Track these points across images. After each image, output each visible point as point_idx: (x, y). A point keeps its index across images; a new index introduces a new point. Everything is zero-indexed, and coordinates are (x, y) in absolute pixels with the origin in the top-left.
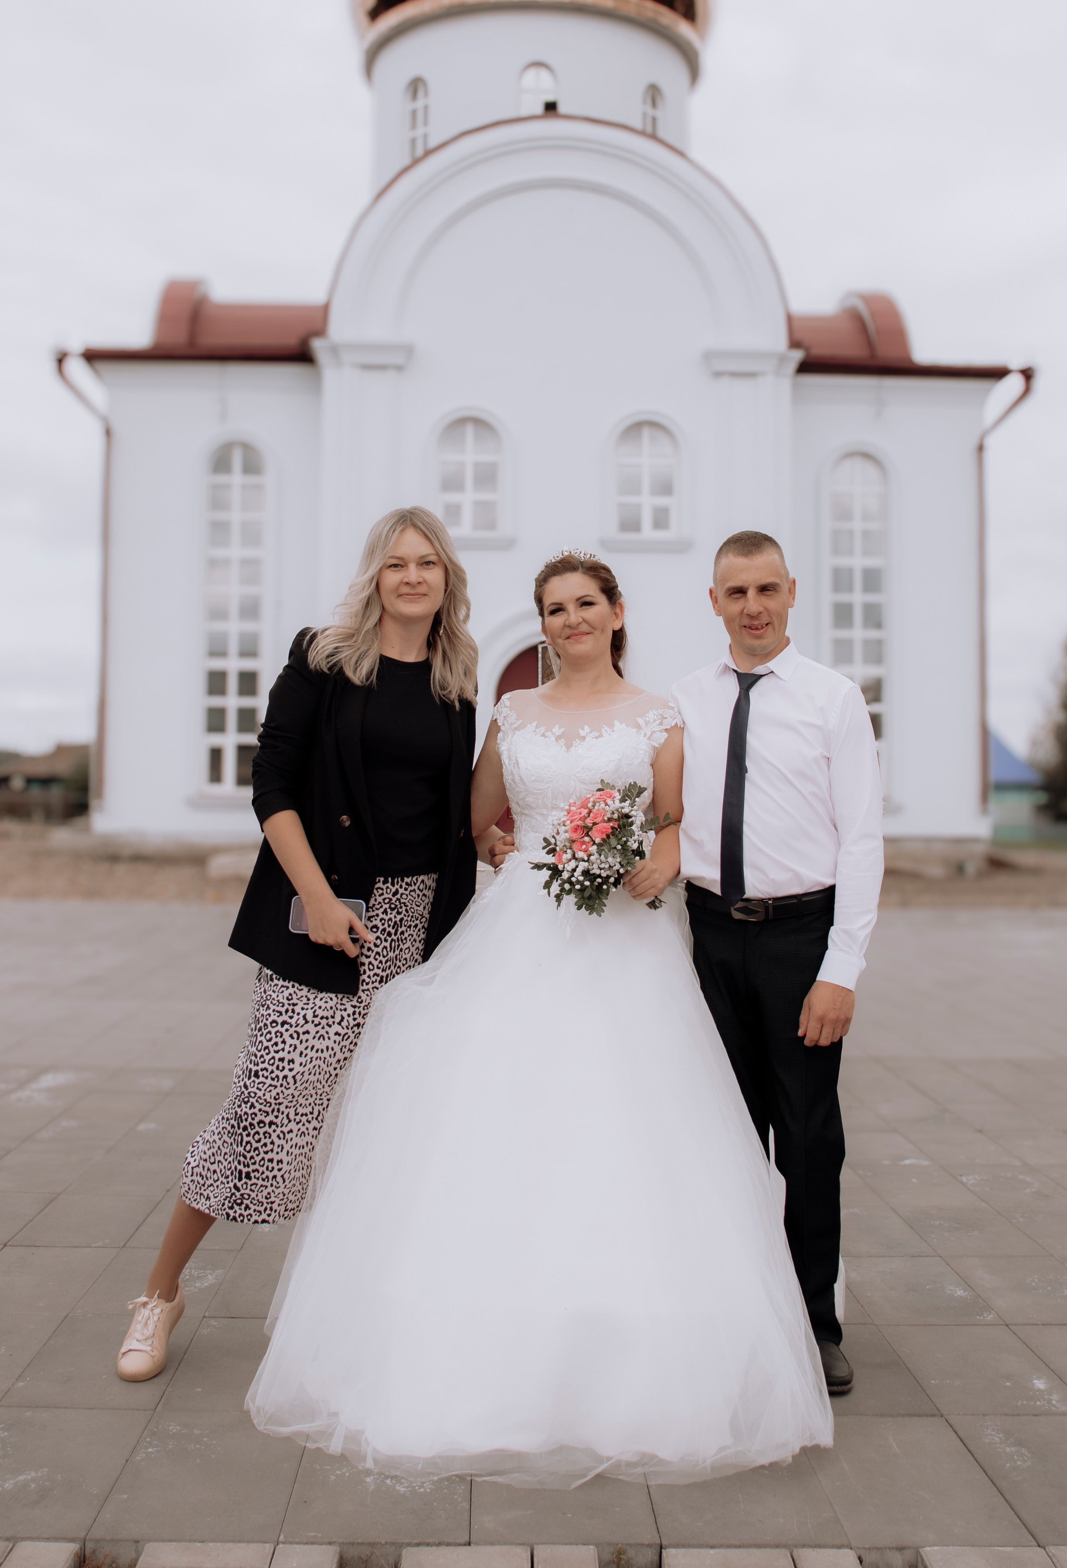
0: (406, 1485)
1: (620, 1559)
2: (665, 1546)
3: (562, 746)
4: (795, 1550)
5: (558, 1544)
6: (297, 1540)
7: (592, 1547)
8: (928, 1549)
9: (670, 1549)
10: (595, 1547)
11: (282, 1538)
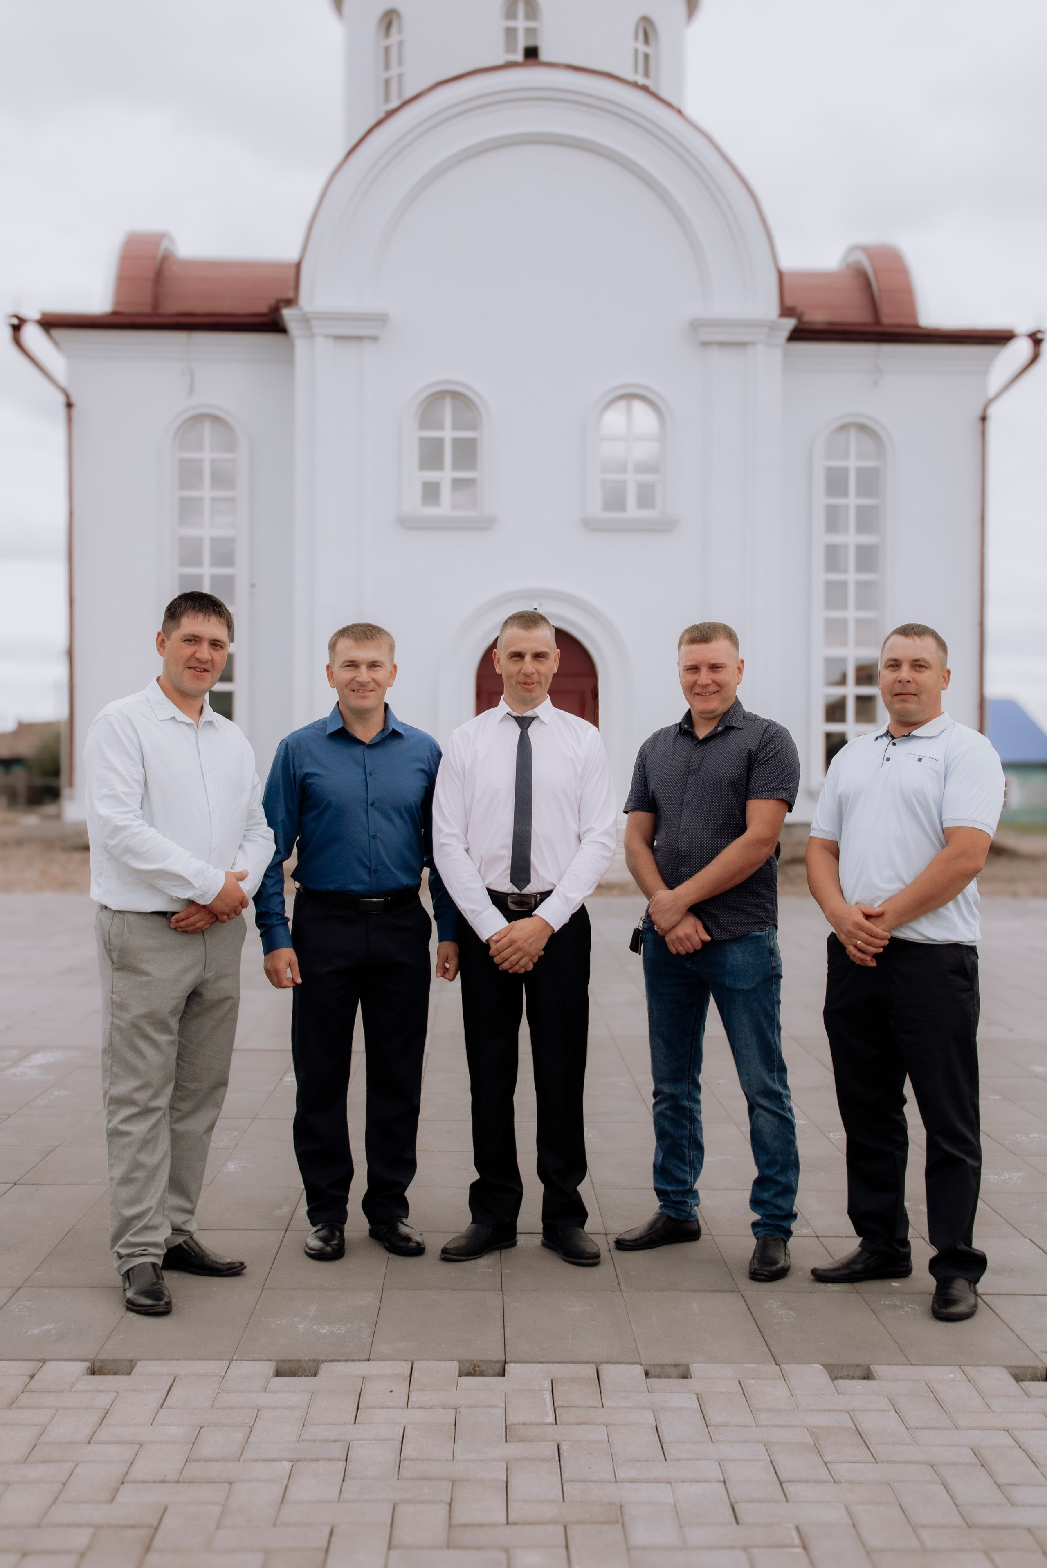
0: (327, 1329)
1: (475, 1368)
2: (508, 1362)
4: (600, 1365)
5: (432, 1360)
6: (246, 1358)
7: (455, 1362)
8: (696, 1364)
9: (511, 1364)
10: (458, 1362)
11: (235, 1358)
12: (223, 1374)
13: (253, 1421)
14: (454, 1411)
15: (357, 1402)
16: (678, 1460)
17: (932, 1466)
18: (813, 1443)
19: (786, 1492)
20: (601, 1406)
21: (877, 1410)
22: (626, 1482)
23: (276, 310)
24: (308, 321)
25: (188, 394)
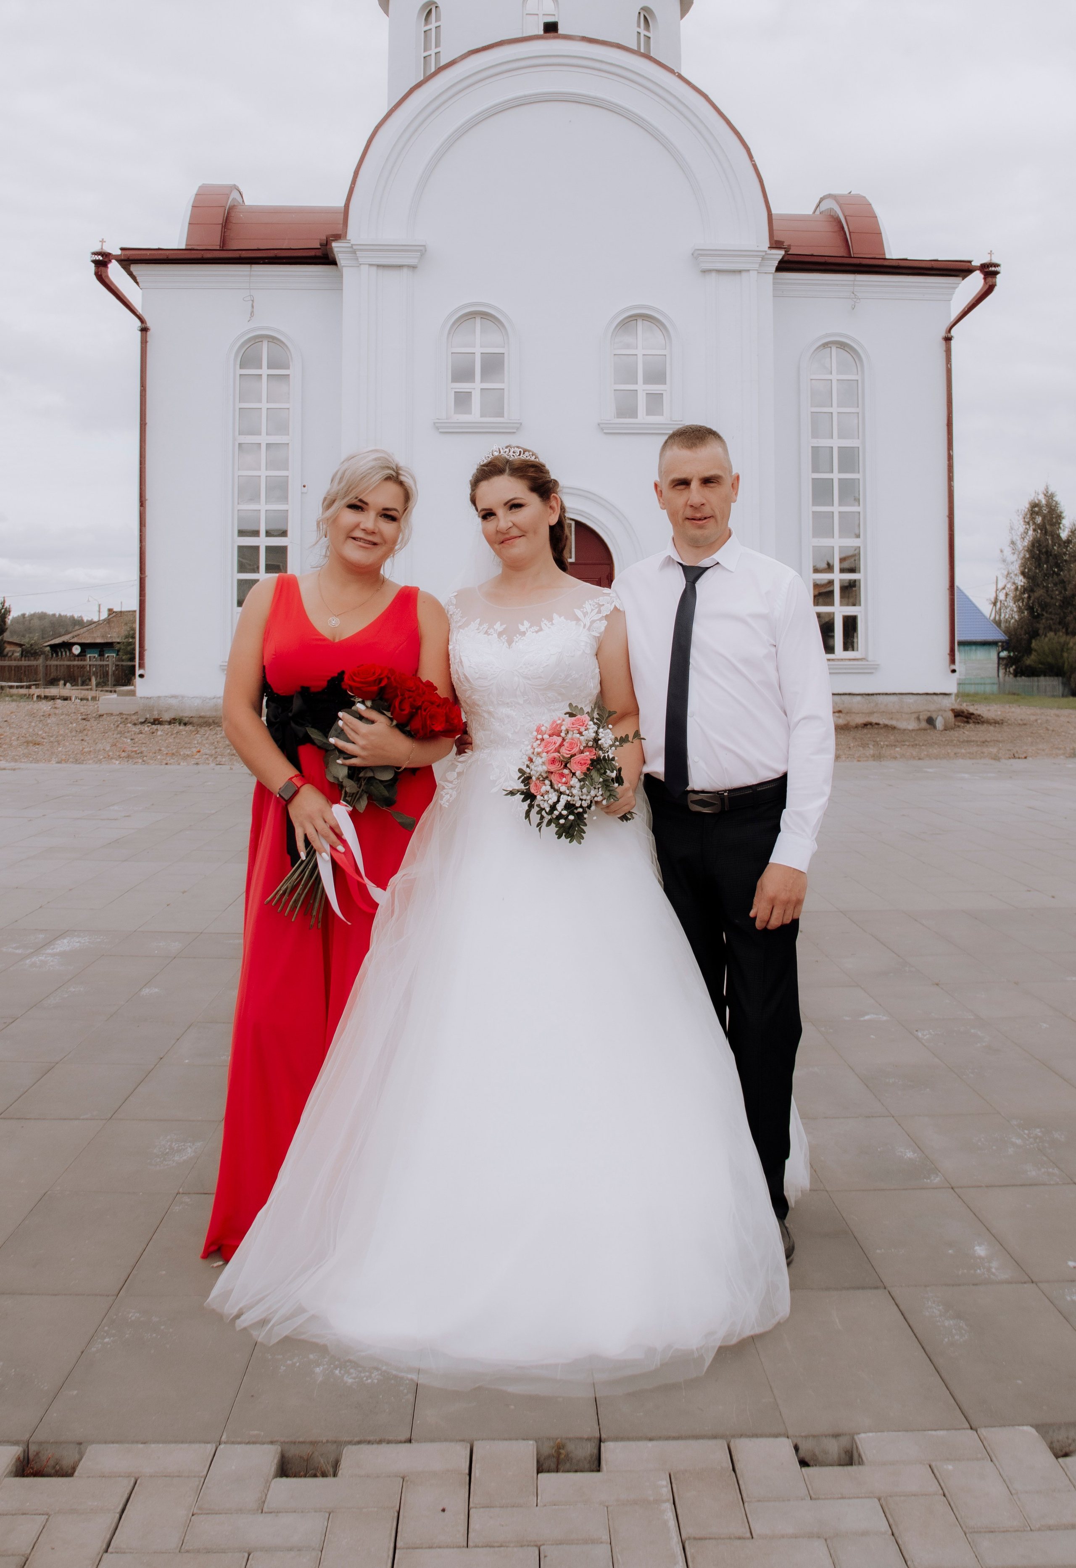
1: (559, 1454)
2: (605, 1439)
3: (504, 643)
4: (732, 1441)
5: (498, 1440)
6: (239, 1439)
7: (531, 1442)
8: (863, 1435)
9: (609, 1442)
10: (535, 1442)
11: (224, 1437)
12: (205, 1473)
14: (536, 1552)
15: (393, 1531)
23: (326, 245)
24: (354, 252)
25: (249, 319)
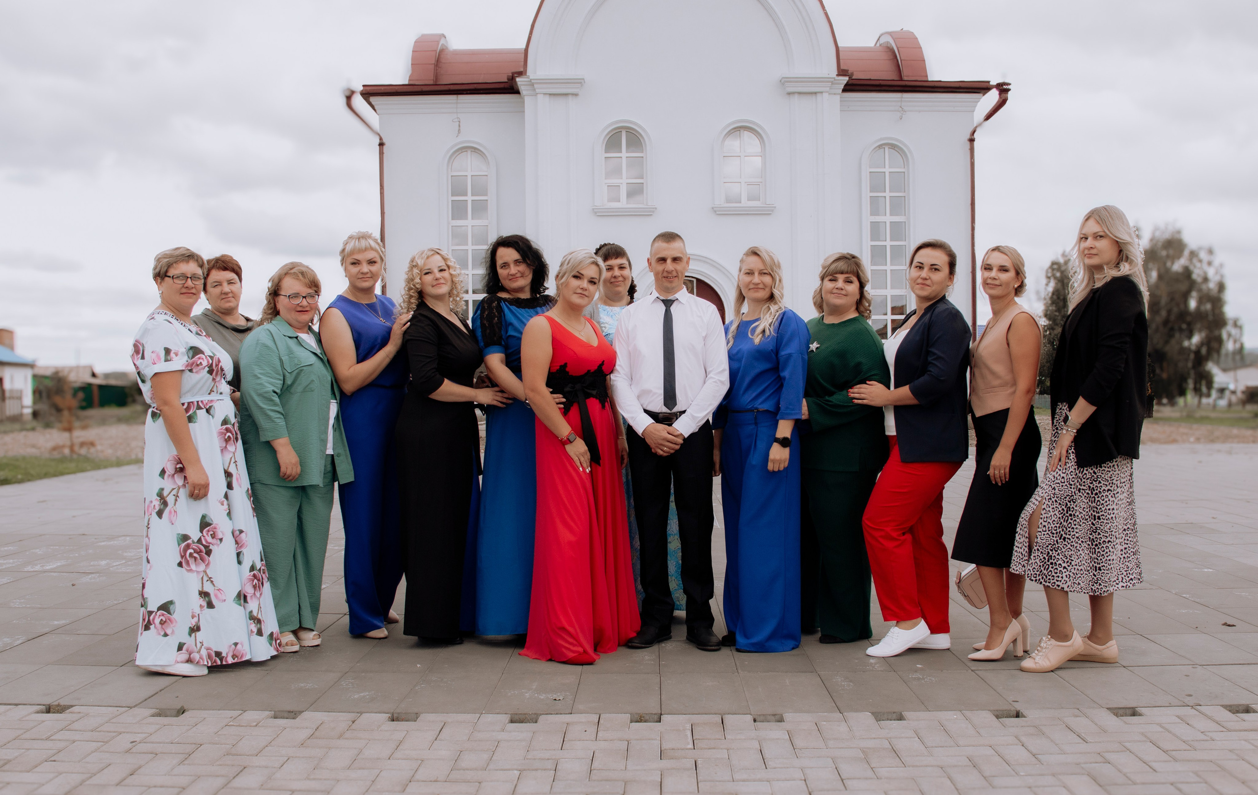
0: (544, 696)
1: (641, 714)
4: (724, 716)
6: (491, 713)
7: (628, 715)
8: (787, 714)
9: (664, 715)
11: (484, 712)
12: (476, 721)
13: (495, 748)
14: (627, 742)
15: (563, 737)
16: (775, 768)
17: (942, 768)
18: (864, 757)
19: (846, 785)
20: (724, 738)
21: (906, 738)
22: (740, 781)
23: (512, 79)
24: (533, 85)
25: (457, 135)
